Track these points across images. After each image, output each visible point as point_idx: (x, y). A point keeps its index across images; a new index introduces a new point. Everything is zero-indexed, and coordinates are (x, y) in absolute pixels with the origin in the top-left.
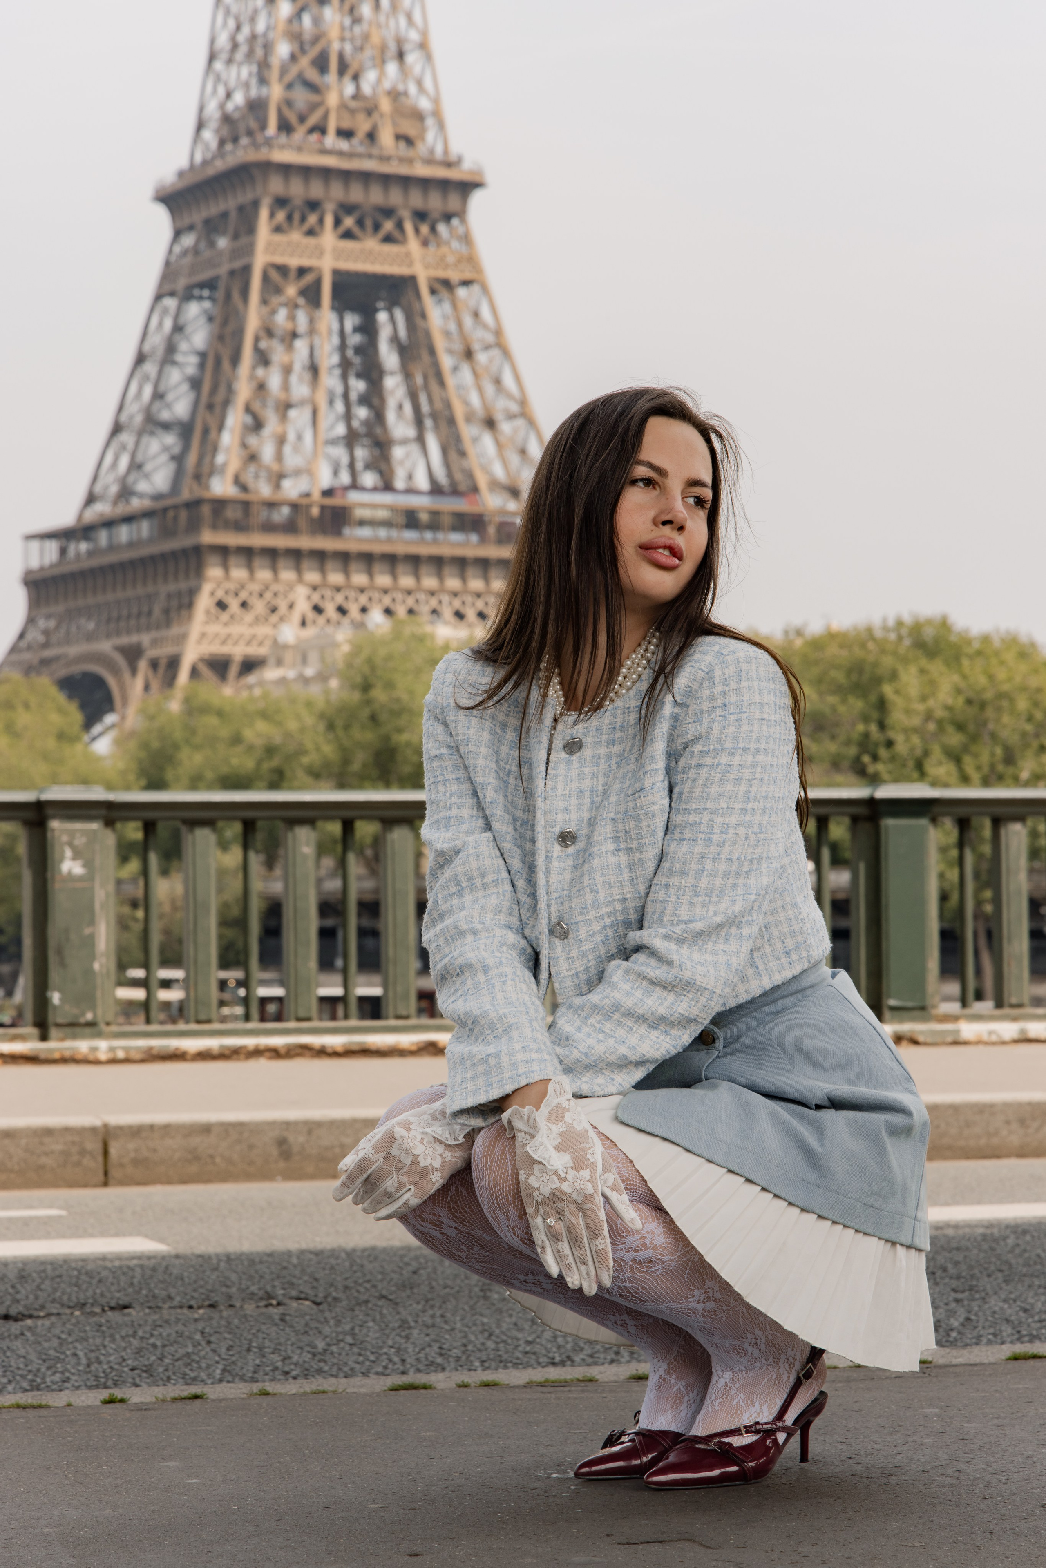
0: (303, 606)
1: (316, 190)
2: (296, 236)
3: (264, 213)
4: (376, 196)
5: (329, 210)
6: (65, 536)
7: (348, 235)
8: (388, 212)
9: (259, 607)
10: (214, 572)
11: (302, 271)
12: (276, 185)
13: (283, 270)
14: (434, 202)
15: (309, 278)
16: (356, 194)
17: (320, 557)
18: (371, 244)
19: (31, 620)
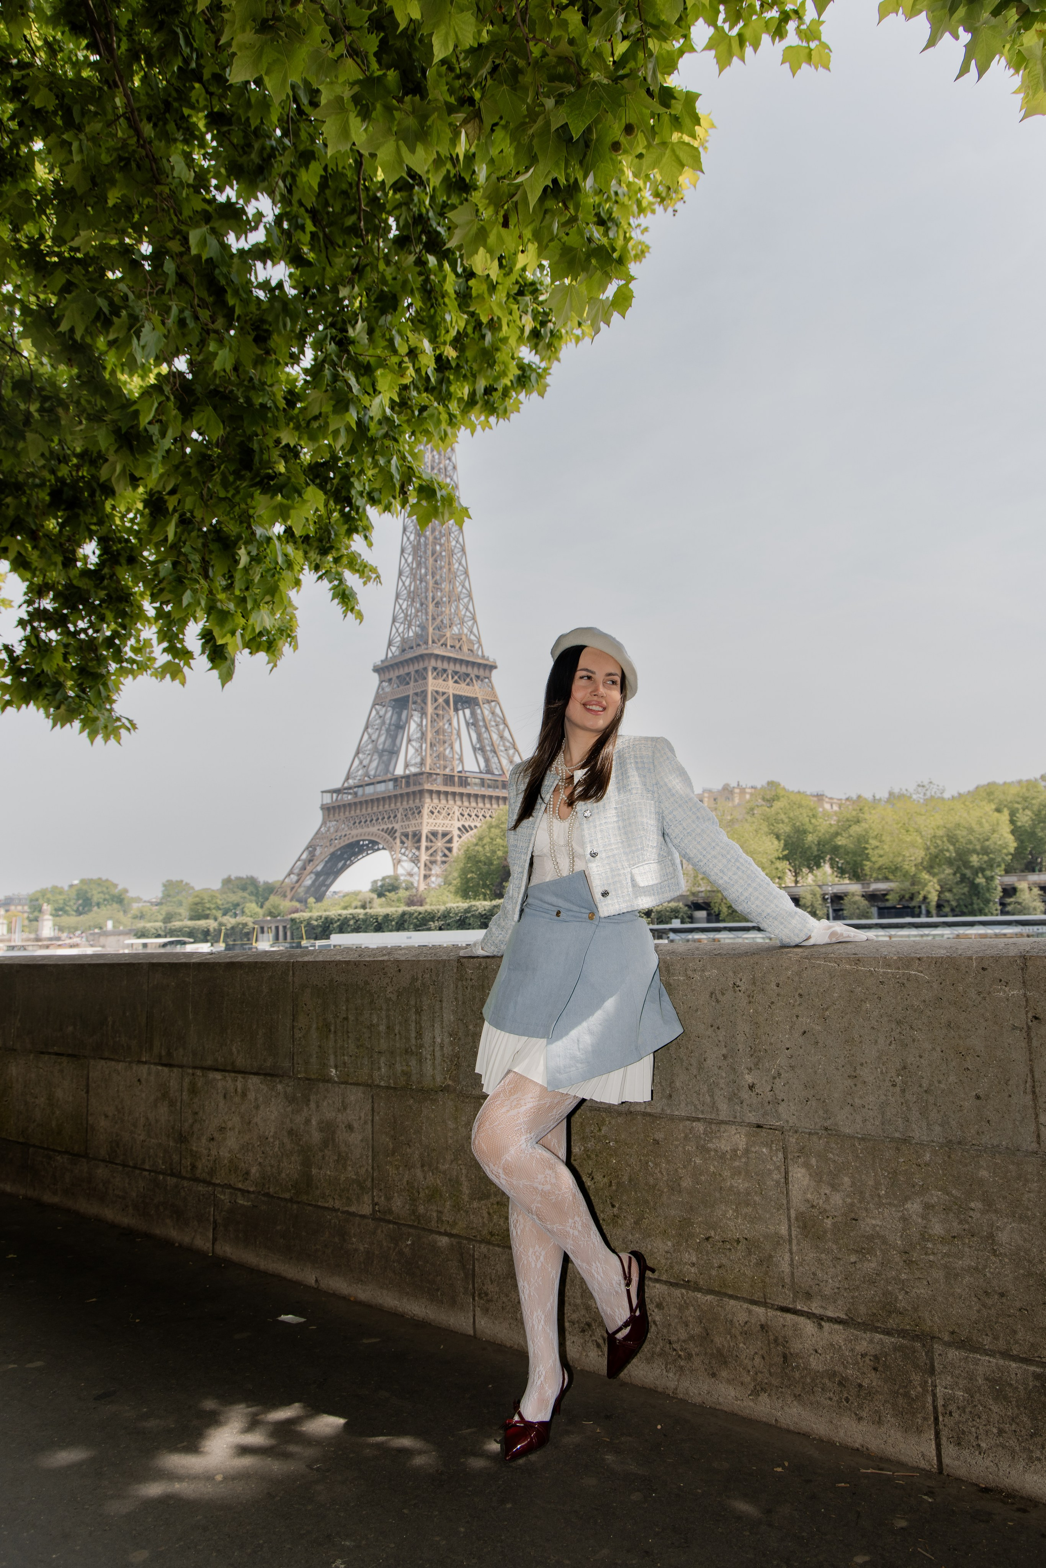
0: (457, 814)
1: (445, 666)
2: (440, 681)
3: (430, 673)
4: (463, 669)
5: (450, 672)
6: (338, 791)
7: (456, 682)
8: (468, 675)
9: (444, 813)
10: (428, 800)
11: (444, 694)
12: (433, 663)
13: (437, 692)
14: (481, 673)
15: (445, 696)
16: (458, 668)
17: (461, 795)
18: (463, 685)
19: (324, 823)
